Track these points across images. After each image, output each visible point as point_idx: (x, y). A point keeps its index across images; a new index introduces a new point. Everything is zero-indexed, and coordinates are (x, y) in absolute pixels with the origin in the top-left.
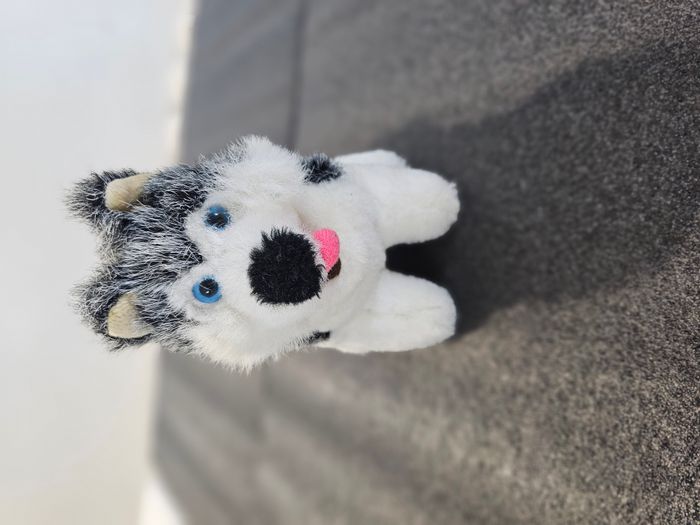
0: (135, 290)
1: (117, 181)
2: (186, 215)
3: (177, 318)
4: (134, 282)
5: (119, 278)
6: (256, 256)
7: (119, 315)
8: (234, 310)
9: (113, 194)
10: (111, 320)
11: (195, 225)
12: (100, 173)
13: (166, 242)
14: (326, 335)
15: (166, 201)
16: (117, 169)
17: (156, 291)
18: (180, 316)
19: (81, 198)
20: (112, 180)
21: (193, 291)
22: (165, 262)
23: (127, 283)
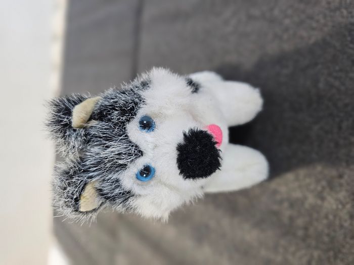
2: (126, 125)
4: (95, 173)
7: (88, 197)
18: (129, 193)
20: (74, 107)
21: (136, 175)
22: (119, 159)
23: (91, 174)
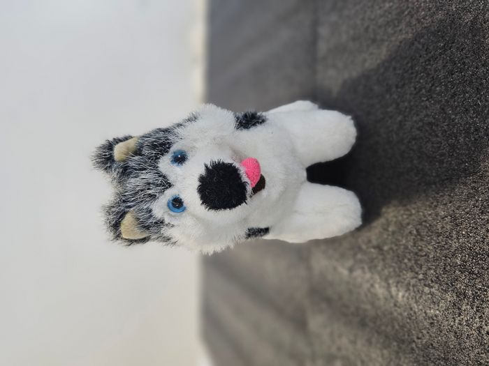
0: (134, 208)
1: (121, 144)
2: (159, 158)
3: (160, 223)
4: (132, 204)
5: (124, 201)
6: (202, 179)
7: (127, 224)
8: (193, 216)
9: (118, 152)
10: (122, 228)
11: (165, 164)
12: (111, 139)
13: (148, 176)
14: (266, 230)
15: (146, 151)
16: (121, 136)
17: (145, 207)
18: (162, 222)
19: (99, 156)
20: (117, 143)
21: (168, 206)
22: (149, 189)
23: (129, 204)
